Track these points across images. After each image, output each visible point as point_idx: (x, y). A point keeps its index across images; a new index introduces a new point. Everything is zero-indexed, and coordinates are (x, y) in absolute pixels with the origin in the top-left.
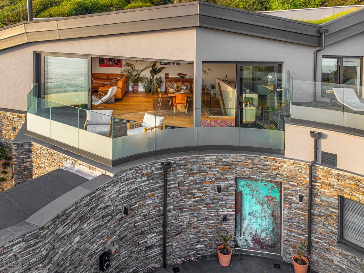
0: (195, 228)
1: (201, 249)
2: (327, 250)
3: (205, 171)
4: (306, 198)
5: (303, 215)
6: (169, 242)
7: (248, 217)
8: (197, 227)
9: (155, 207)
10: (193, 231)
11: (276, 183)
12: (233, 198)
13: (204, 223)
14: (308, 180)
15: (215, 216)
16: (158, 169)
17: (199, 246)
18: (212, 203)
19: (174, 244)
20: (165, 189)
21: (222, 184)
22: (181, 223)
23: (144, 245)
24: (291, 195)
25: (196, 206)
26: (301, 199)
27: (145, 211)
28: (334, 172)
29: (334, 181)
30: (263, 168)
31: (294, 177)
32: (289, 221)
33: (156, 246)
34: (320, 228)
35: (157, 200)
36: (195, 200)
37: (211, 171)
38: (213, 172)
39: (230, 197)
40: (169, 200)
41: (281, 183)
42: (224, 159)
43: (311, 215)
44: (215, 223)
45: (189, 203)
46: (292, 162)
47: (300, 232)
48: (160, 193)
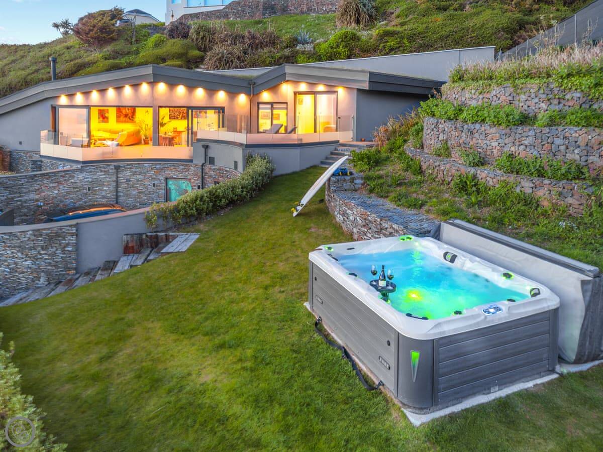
3: (144, 173)
4: (201, 187)
9: (110, 192)
14: (201, 174)
16: (112, 169)
18: (149, 194)
20: (117, 183)
21: (156, 182)
24: (195, 186)
25: (139, 195)
27: (104, 193)
28: (212, 167)
29: (212, 173)
30: (180, 171)
31: (196, 175)
35: (112, 188)
36: (138, 191)
38: (150, 174)
39: (161, 191)
40: (120, 189)
42: (157, 166)
45: (134, 193)
46: (195, 165)
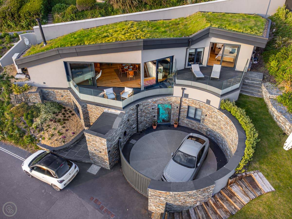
1: (147, 126)
2: (183, 120)
3: (148, 104)
4: (179, 107)
5: (177, 112)
7: (161, 115)
8: (146, 120)
9: (135, 118)
10: (145, 122)
11: (170, 104)
13: (148, 119)
14: (180, 102)
15: (151, 116)
16: (135, 107)
19: (140, 126)
20: (137, 112)
21: (153, 107)
22: (142, 120)
23: (132, 128)
24: (174, 107)
26: (177, 108)
27: (132, 119)
28: (187, 99)
29: (187, 102)
30: (166, 100)
31: (176, 102)
32: (174, 114)
33: (135, 127)
34: (182, 114)
35: (135, 116)
39: (156, 110)
40: (138, 115)
41: (172, 104)
43: (180, 111)
44: (151, 118)
46: (175, 97)
47: (176, 116)
48: (136, 113)
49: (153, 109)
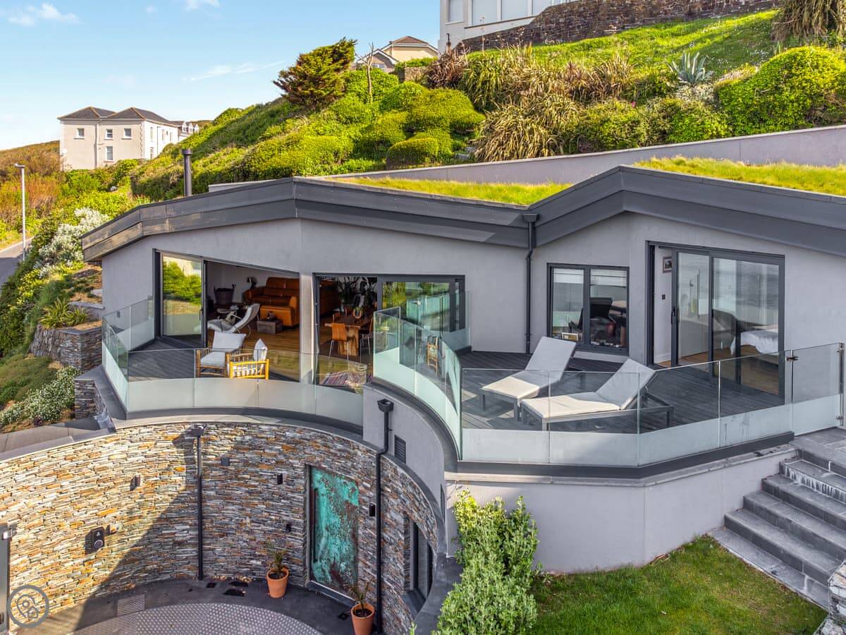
0: (248, 532)
1: (257, 568)
3: (260, 448)
6: (209, 544)
7: (325, 533)
8: (250, 532)
10: (246, 536)
11: (353, 481)
12: (300, 497)
13: (260, 528)
15: (276, 520)
17: (254, 562)
18: (272, 500)
19: (217, 548)
21: (284, 472)
22: (227, 520)
23: (171, 538)
24: (365, 503)
25: (250, 499)
26: (373, 511)
28: (399, 470)
30: (336, 455)
31: (368, 474)
33: (190, 544)
34: (391, 563)
35: (189, 478)
36: (247, 489)
37: (271, 449)
38: (273, 452)
39: (296, 495)
40: (208, 482)
42: (287, 433)
43: (380, 539)
44: (275, 531)
45: (239, 492)
46: (365, 447)
49: (280, 480)
